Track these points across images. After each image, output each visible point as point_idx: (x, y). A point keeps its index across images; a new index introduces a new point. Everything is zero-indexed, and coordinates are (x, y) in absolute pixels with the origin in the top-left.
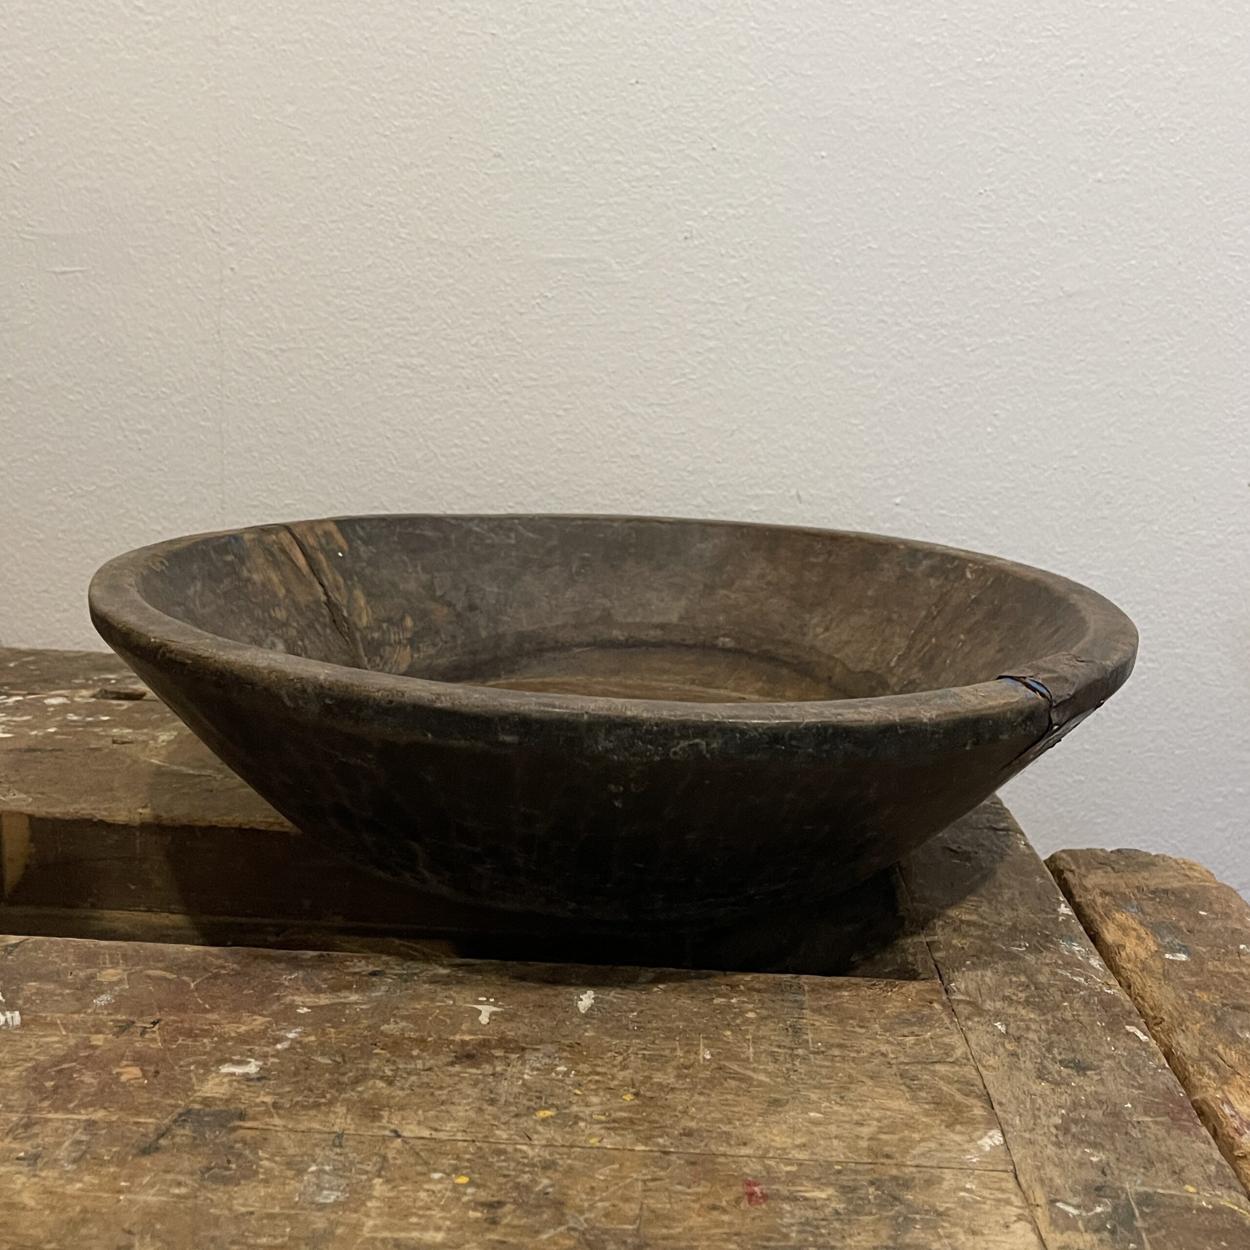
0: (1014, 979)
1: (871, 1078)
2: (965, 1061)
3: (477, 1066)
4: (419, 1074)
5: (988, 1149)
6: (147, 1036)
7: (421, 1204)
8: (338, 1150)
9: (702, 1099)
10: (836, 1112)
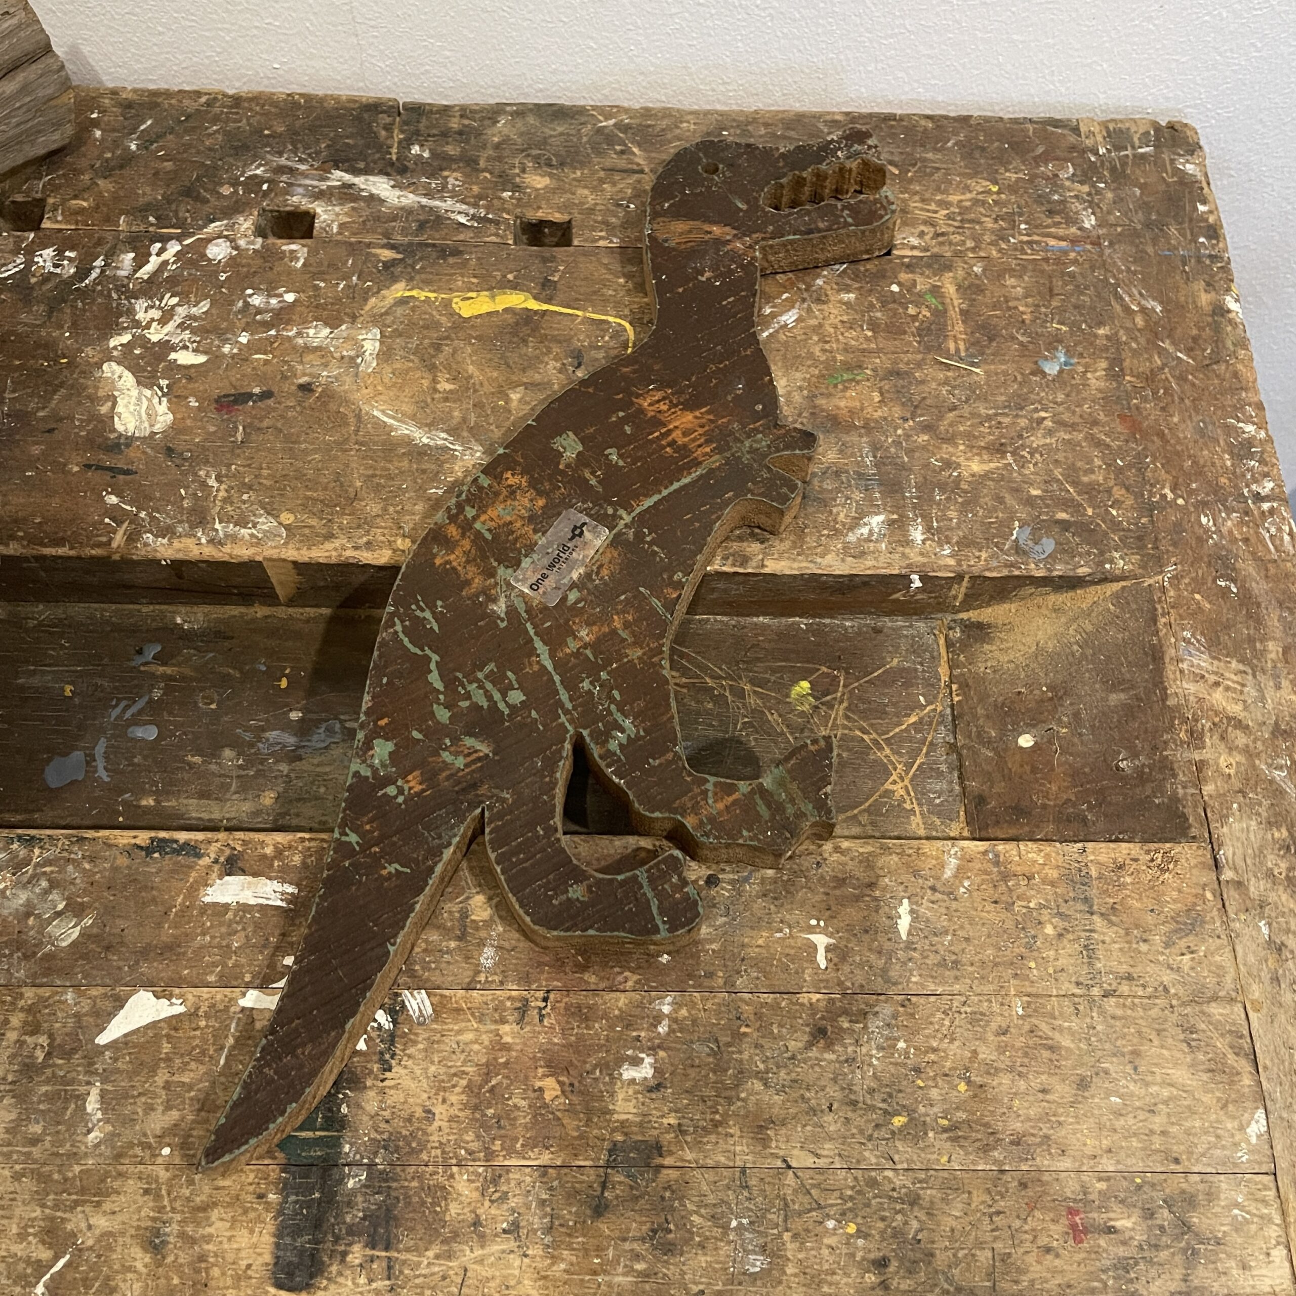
0: (1277, 835)
1: (1159, 1032)
2: (1234, 994)
3: (829, 1047)
4: (786, 1066)
5: (1254, 1140)
6: (546, 1023)
7: (826, 1266)
8: (746, 1194)
9: (1022, 1084)
10: (1132, 1095)
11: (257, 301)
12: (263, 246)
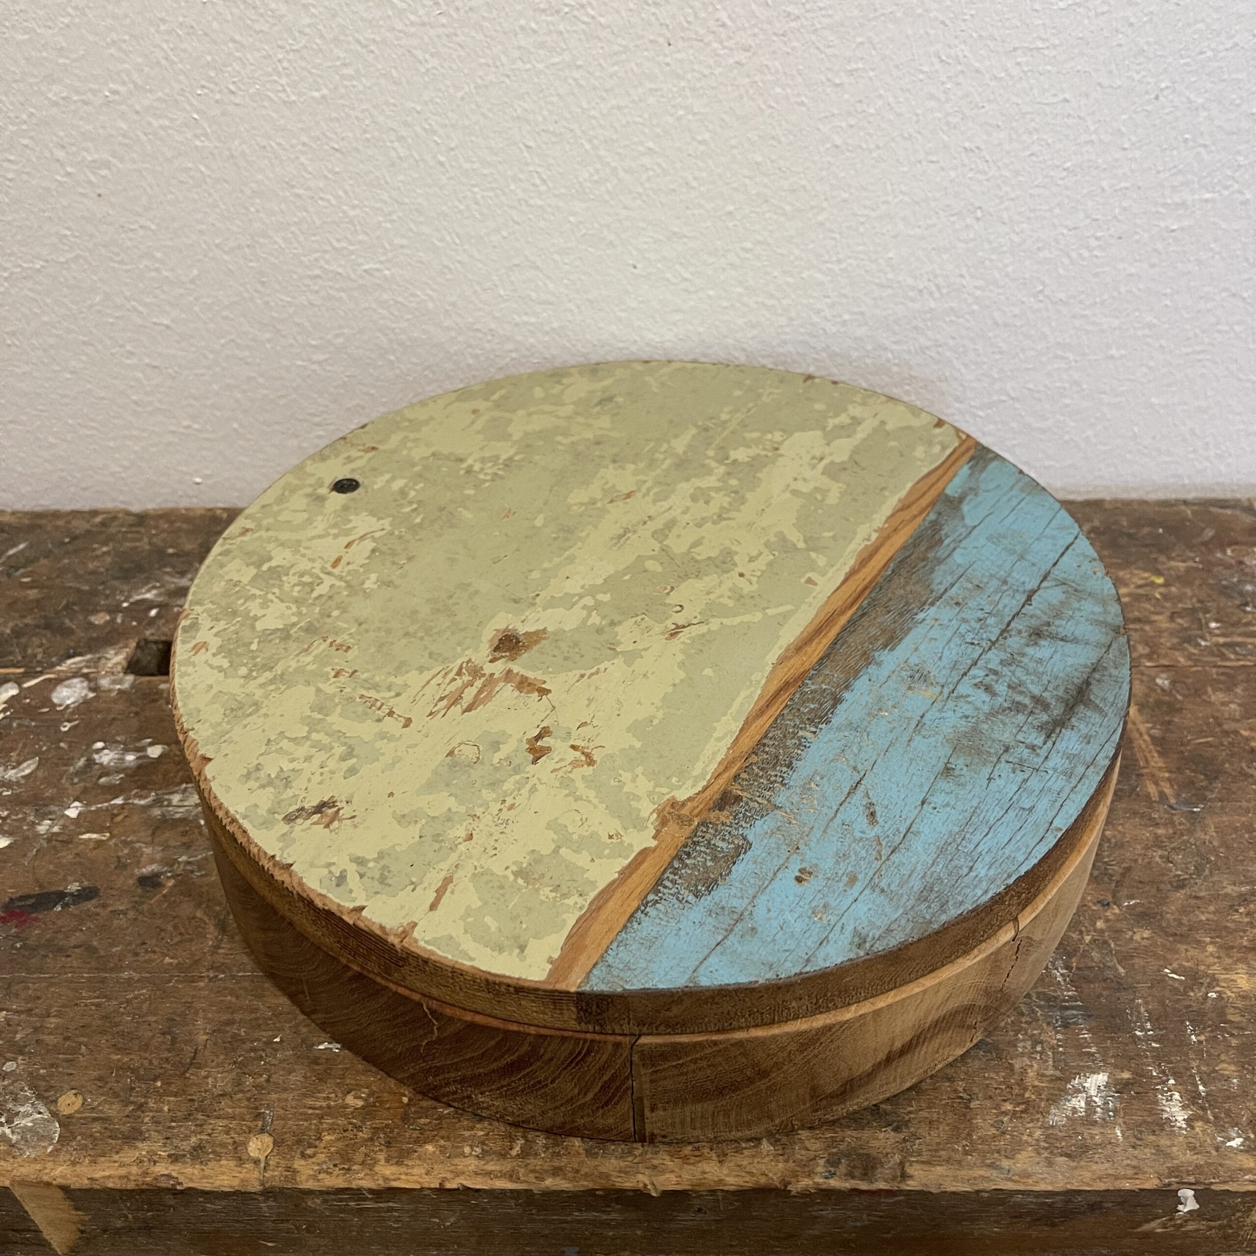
11: (107, 757)
12: (133, 686)
